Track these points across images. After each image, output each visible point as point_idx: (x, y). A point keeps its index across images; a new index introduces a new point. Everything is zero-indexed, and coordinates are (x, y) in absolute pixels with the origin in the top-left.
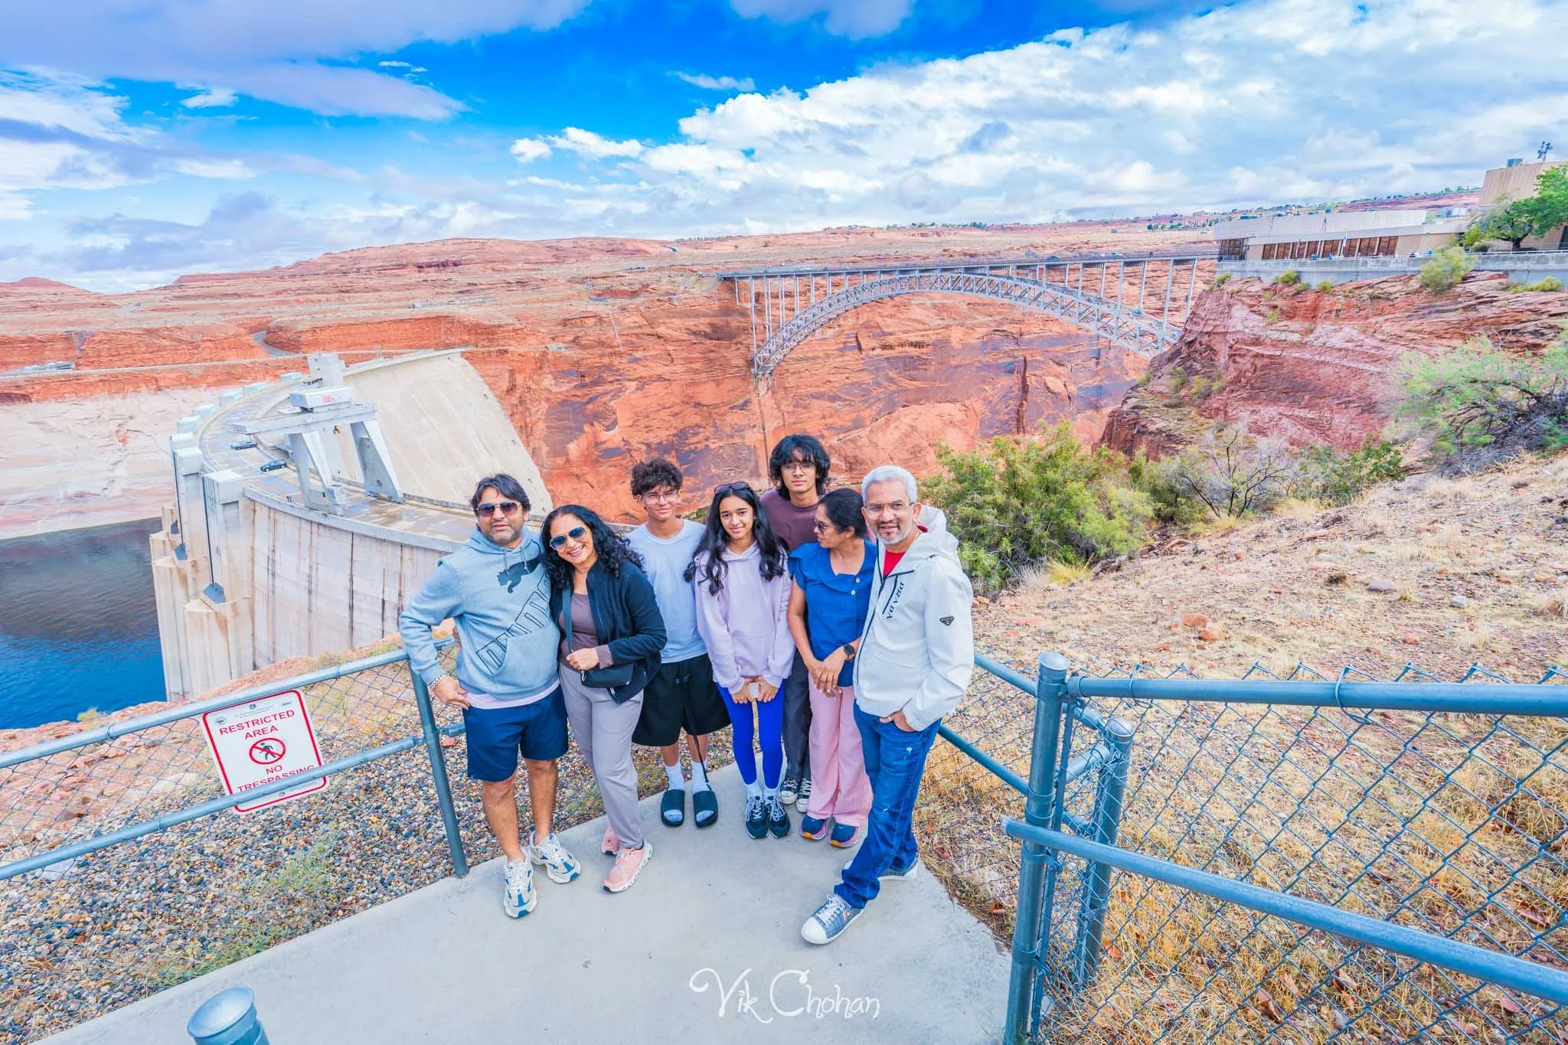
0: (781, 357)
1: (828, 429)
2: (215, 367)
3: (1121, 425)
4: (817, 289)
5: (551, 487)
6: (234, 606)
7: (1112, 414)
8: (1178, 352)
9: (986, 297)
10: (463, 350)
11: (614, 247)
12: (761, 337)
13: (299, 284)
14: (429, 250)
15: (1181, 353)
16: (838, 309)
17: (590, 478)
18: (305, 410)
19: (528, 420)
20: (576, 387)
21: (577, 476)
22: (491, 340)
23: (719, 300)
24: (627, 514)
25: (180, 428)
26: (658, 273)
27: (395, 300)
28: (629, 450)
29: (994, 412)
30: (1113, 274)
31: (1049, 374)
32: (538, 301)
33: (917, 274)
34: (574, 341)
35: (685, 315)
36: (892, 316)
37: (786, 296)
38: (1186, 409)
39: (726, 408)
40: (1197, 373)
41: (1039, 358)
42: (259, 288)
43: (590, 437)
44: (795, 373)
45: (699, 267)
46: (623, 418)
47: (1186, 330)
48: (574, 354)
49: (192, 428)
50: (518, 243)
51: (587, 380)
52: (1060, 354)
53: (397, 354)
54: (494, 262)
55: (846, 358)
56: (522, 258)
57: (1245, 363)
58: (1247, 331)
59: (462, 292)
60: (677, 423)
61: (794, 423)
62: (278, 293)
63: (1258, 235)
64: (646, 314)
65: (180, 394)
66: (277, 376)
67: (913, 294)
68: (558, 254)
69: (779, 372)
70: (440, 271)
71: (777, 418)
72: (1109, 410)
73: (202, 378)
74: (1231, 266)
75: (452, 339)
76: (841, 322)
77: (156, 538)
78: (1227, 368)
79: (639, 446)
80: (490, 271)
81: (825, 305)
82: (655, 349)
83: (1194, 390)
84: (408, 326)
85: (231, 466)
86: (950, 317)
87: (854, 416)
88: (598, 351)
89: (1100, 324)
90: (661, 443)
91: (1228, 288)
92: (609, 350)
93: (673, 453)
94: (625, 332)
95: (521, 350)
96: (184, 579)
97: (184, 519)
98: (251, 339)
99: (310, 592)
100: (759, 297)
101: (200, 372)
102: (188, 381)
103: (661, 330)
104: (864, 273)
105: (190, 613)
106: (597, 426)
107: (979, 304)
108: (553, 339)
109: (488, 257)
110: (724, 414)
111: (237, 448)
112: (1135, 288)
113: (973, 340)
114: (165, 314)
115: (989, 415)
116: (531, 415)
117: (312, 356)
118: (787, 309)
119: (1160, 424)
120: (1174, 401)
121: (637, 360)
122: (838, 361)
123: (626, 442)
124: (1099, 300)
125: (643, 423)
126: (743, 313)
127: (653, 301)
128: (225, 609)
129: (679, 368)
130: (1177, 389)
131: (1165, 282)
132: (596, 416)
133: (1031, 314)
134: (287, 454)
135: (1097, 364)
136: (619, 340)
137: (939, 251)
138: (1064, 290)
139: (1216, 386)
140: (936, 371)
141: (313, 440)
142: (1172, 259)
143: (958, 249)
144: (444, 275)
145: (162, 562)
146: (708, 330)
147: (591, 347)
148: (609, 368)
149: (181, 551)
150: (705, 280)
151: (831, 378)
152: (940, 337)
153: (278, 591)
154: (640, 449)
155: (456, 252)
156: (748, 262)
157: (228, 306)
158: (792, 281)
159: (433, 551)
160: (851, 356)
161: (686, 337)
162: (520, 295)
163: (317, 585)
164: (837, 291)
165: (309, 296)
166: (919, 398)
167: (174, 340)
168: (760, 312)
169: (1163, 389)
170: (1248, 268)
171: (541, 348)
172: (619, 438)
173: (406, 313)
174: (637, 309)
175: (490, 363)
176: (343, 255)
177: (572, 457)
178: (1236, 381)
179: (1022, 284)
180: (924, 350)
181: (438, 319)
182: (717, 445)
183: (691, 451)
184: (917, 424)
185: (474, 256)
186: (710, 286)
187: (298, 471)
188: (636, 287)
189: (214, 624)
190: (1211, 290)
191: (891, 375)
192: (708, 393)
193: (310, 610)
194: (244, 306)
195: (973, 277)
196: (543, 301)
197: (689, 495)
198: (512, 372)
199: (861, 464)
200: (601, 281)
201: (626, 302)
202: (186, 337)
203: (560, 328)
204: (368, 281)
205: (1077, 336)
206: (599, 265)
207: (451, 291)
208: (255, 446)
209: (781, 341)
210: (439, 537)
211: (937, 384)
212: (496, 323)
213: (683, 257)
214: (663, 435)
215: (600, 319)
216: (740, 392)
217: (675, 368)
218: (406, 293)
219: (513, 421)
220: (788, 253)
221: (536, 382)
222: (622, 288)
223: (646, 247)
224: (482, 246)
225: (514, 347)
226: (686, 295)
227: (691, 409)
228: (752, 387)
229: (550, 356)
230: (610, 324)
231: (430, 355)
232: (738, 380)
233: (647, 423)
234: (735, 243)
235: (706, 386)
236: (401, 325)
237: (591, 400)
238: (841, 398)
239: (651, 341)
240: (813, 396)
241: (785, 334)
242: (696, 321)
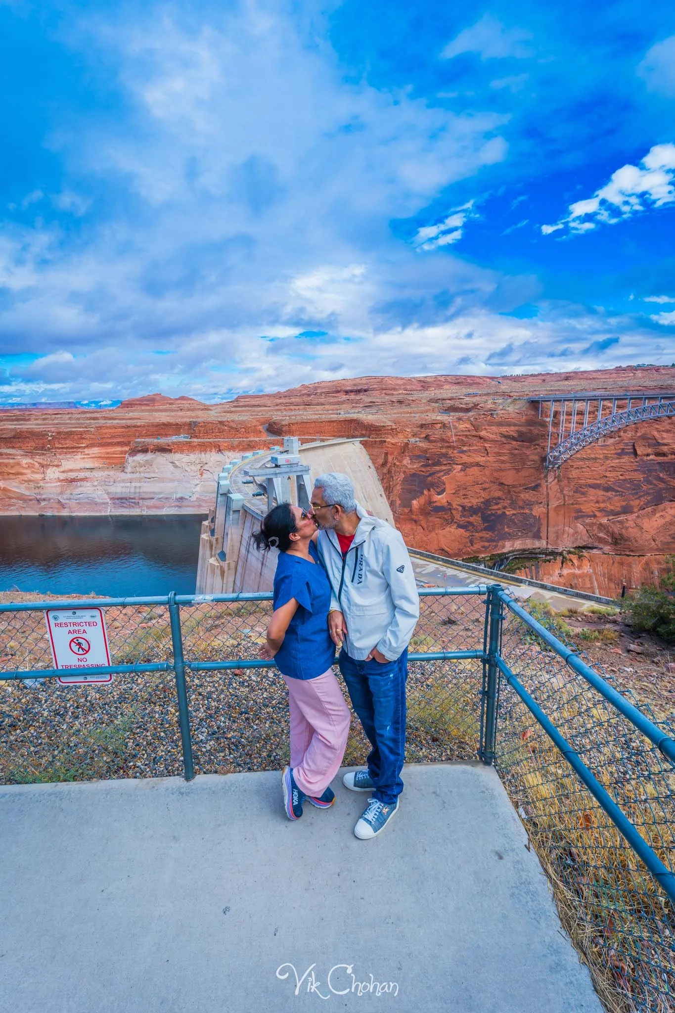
0: (569, 456)
1: (599, 511)
2: (244, 441)
4: (604, 409)
6: (229, 564)
10: (362, 439)
11: (459, 381)
12: (555, 441)
13: (288, 401)
14: (354, 382)
16: (619, 425)
17: (422, 522)
18: (277, 466)
19: (391, 483)
20: (422, 466)
21: (416, 521)
22: (378, 435)
23: (526, 415)
24: (443, 550)
25: (223, 470)
26: (484, 397)
27: (333, 410)
28: (450, 509)
32: (408, 413)
34: (426, 437)
35: (500, 424)
36: (667, 431)
37: (578, 414)
39: (521, 488)
42: (269, 403)
43: (427, 498)
44: (578, 468)
45: (515, 394)
46: (450, 488)
48: (424, 445)
49: (228, 471)
50: (402, 379)
51: (430, 462)
53: (328, 440)
54: (387, 389)
55: (622, 461)
56: (402, 387)
59: (366, 407)
60: (485, 495)
61: (572, 504)
62: (277, 405)
64: (474, 423)
65: (227, 453)
66: (269, 448)
68: (424, 384)
69: (565, 466)
70: (356, 395)
71: (559, 499)
73: (238, 446)
75: (356, 433)
76: (621, 434)
77: (206, 523)
79: (458, 507)
80: (383, 395)
81: (609, 421)
82: (477, 445)
84: (335, 424)
85: (240, 491)
87: (624, 504)
88: (439, 445)
90: (471, 507)
92: (447, 444)
93: (480, 514)
94: (458, 434)
95: (393, 441)
96: (211, 546)
97: (217, 516)
98: (261, 428)
99: (262, 564)
100: (556, 414)
101: (237, 444)
102: (232, 448)
103: (483, 433)
104: (647, 398)
105: (211, 564)
106: (432, 492)
108: (413, 436)
109: (384, 387)
110: (519, 492)
111: (245, 483)
114: (228, 414)
116: (393, 480)
117: (286, 438)
118: (577, 423)
121: (463, 452)
122: (615, 462)
123: (449, 504)
125: (462, 492)
126: (544, 425)
127: (480, 415)
128: (225, 565)
129: (491, 459)
132: (432, 485)
134: (265, 489)
136: (454, 439)
141: (278, 482)
144: (358, 397)
145: (204, 536)
146: (516, 435)
147: (435, 441)
148: (445, 455)
149: (213, 532)
150: (518, 402)
151: (608, 474)
153: (248, 560)
154: (457, 509)
155: (367, 384)
156: (551, 390)
157: (254, 411)
158: (585, 404)
160: (627, 459)
162: (398, 409)
163: (266, 561)
164: (620, 411)
165: (292, 407)
167: (229, 427)
168: (556, 424)
171: (406, 441)
172: (445, 500)
173: (334, 417)
174: (469, 420)
175: (375, 448)
176: (310, 386)
177: (413, 508)
181: (352, 421)
182: (511, 512)
183: (492, 515)
185: (375, 386)
186: (521, 405)
187: (268, 498)
188: (470, 406)
189: (218, 572)
191: (661, 475)
192: (509, 478)
193: (261, 574)
194: (261, 411)
196: (411, 413)
197: (486, 544)
198: (386, 454)
199: (626, 541)
200: (448, 401)
201: (461, 414)
202: (235, 426)
203: (419, 429)
204: (320, 400)
206: (448, 392)
207: (361, 405)
208: (252, 483)
209: (569, 445)
212: (382, 425)
213: (504, 387)
214: (475, 502)
215: (444, 425)
216: (532, 478)
217: (488, 458)
218: (337, 406)
219: (382, 483)
220: (584, 384)
221: (400, 461)
222: (462, 406)
223: (480, 381)
224: (381, 380)
225: (390, 439)
226: (503, 412)
227: (496, 487)
228: (542, 476)
229: (410, 446)
230: (450, 428)
231: (344, 441)
232: (532, 470)
233: (464, 493)
234: (543, 378)
235: (508, 472)
236: (332, 424)
237: (430, 475)
238: (613, 490)
239: (474, 441)
240: (590, 486)
241: (573, 440)
242: (508, 429)
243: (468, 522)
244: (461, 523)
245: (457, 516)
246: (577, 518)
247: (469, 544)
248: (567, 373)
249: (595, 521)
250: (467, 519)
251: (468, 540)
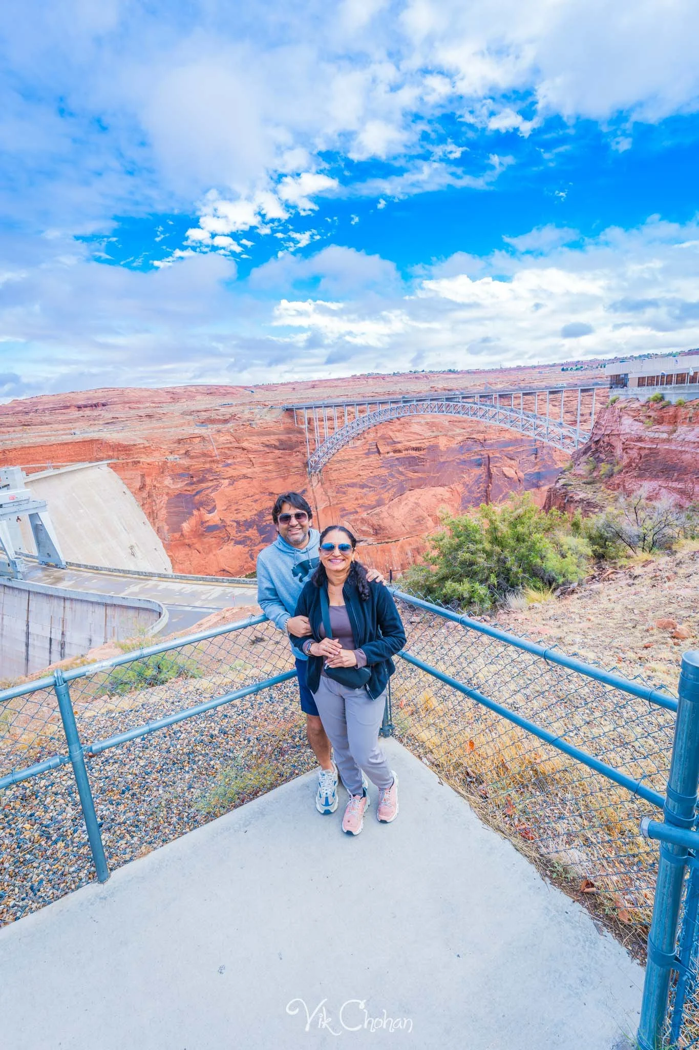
0: (327, 460)
1: (360, 507)
3: (556, 496)
4: (349, 415)
5: (171, 554)
7: (550, 490)
8: (589, 448)
9: (460, 417)
10: (109, 462)
11: (211, 391)
12: (312, 447)
14: (86, 396)
15: (591, 449)
16: (363, 427)
17: (197, 546)
19: (154, 508)
20: (187, 485)
21: (189, 545)
22: (128, 455)
23: (284, 423)
24: (224, 570)
26: (242, 408)
27: (64, 430)
28: (225, 526)
29: (471, 492)
30: (542, 400)
31: (505, 466)
32: (160, 428)
33: (415, 403)
34: (185, 454)
35: (260, 434)
36: (399, 431)
37: (328, 419)
38: (598, 485)
40: (603, 461)
41: (498, 455)
43: (197, 518)
44: (336, 470)
45: (270, 403)
46: (220, 505)
47: (593, 433)
48: (185, 462)
50: (147, 390)
51: (195, 479)
52: (512, 452)
53: (65, 466)
54: (130, 403)
55: (371, 459)
56: (149, 399)
57: (634, 453)
58: (633, 433)
59: (108, 423)
60: (257, 507)
61: (337, 504)
63: (634, 372)
64: (234, 434)
67: (413, 416)
68: (174, 396)
69: (325, 470)
70: (93, 410)
71: (325, 501)
72: (546, 488)
74: (618, 392)
75: (101, 455)
76: (366, 435)
78: (622, 457)
79: (232, 523)
80: (127, 409)
81: (355, 425)
82: (241, 457)
83: (602, 473)
84: (70, 447)
86: (437, 430)
87: (377, 498)
88: (202, 460)
89: (536, 432)
90: (246, 521)
91: (618, 406)
92: (210, 459)
93: (255, 527)
94: (220, 447)
95: (149, 460)
100: (310, 420)
103: (245, 444)
104: (380, 403)
106: (203, 511)
107: (456, 421)
108: (171, 453)
109: (126, 399)
112: (556, 408)
113: (454, 445)
115: (467, 494)
116: (156, 504)
117: (2, 469)
118: (329, 428)
119: (582, 495)
120: (589, 480)
121: (228, 465)
122: (365, 462)
123: (222, 521)
124: (535, 417)
125: (234, 507)
126: (300, 432)
127: (238, 425)
129: (257, 469)
130: (591, 472)
131: (575, 404)
132: (202, 504)
133: (490, 427)
135: (536, 458)
136: (216, 452)
137: (428, 388)
138: (512, 410)
139: (616, 469)
140: (430, 466)
141: (2, 526)
142: (580, 388)
143: (440, 386)
144: (96, 413)
146: (277, 444)
147: (197, 457)
148: (210, 470)
150: (273, 411)
151: (361, 473)
152: (431, 443)
154: (232, 526)
155: (104, 397)
156: (302, 398)
158: (332, 410)
159: (87, 601)
160: (374, 458)
161: (262, 448)
162: (148, 424)
164: (362, 416)
166: (419, 484)
168: (311, 430)
169: (581, 472)
170: (630, 392)
171: (163, 459)
172: (218, 518)
173: (68, 438)
174: (228, 431)
175: (127, 470)
176: (26, 401)
177: (185, 533)
178: (629, 465)
179: (483, 407)
180: (422, 452)
181: (92, 441)
183: (267, 525)
184: (420, 501)
185: (115, 399)
186: (278, 414)
188: (227, 417)
190: (607, 407)
191: (400, 469)
192: (277, 486)
195: (451, 404)
196: (164, 428)
198: (143, 476)
199: (383, 530)
200: (203, 413)
201: (220, 426)
203: (176, 445)
204: (43, 418)
205: (522, 440)
206: (202, 403)
207: (101, 422)
209: (326, 450)
210: (91, 591)
211: (432, 475)
212: (132, 443)
213: (258, 396)
214: (248, 515)
215: (203, 438)
216: (298, 484)
217: (255, 470)
218: (71, 424)
219: (143, 509)
220: (329, 391)
221: (159, 482)
222: (218, 417)
223: (234, 390)
224: (122, 392)
225: (144, 459)
226: (261, 421)
227: (267, 497)
228: (307, 481)
229: (169, 465)
230: (210, 441)
231: (86, 466)
232: (298, 477)
233: (236, 508)
234: (293, 386)
235: (277, 481)
236: (66, 446)
237: (197, 493)
238: (367, 486)
239: (238, 453)
240: (349, 486)
241: (328, 445)
242: (268, 438)
243: (245, 537)
244: (238, 539)
245: (233, 532)
246: (342, 516)
247: (250, 559)
248: (313, 381)
249: (356, 516)
250: (244, 534)
251: (247, 555)
